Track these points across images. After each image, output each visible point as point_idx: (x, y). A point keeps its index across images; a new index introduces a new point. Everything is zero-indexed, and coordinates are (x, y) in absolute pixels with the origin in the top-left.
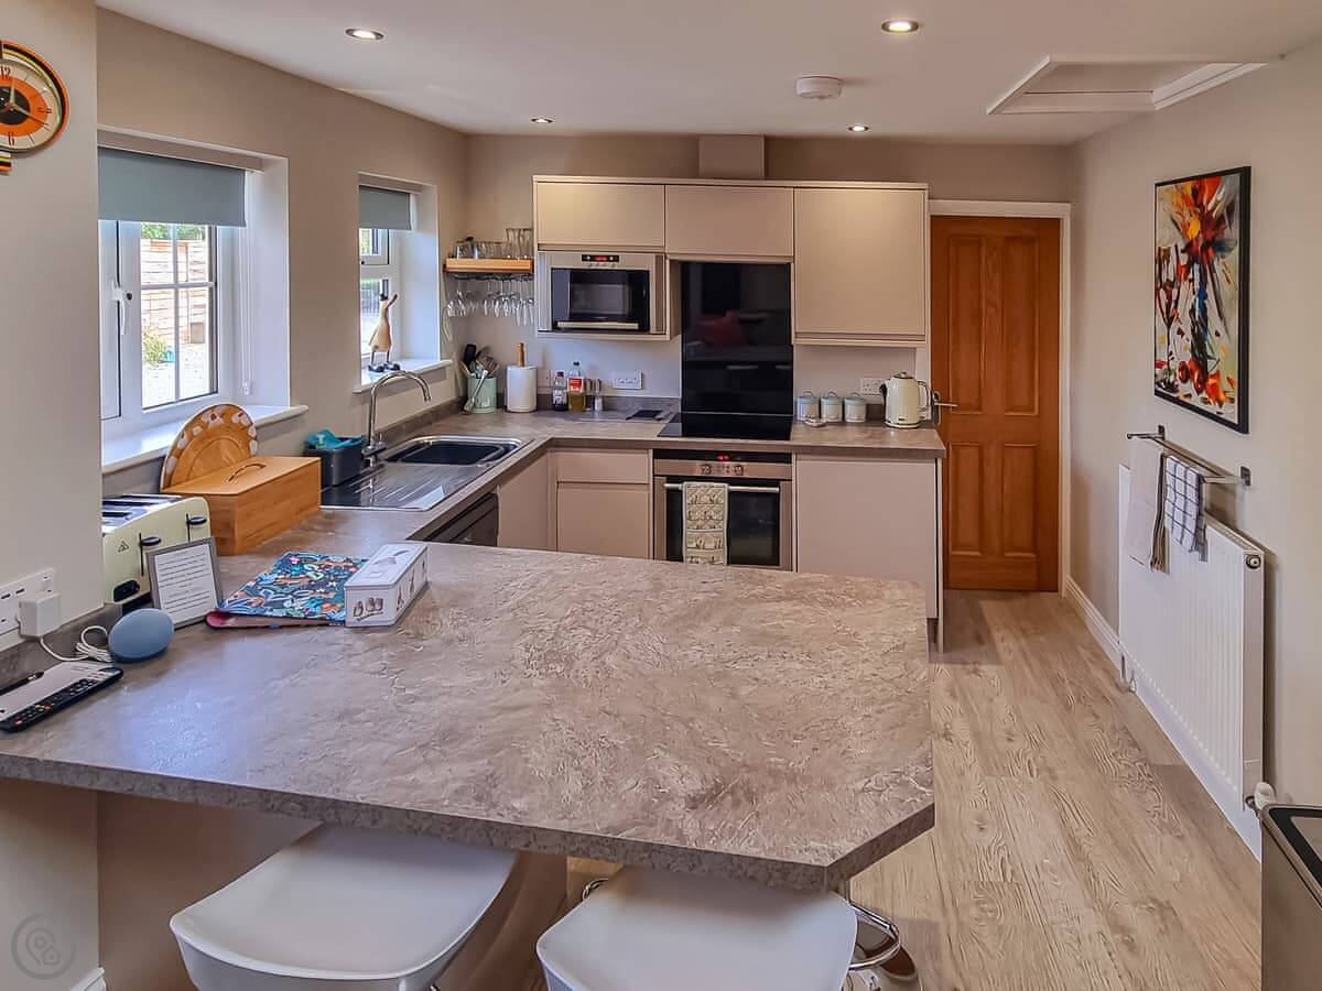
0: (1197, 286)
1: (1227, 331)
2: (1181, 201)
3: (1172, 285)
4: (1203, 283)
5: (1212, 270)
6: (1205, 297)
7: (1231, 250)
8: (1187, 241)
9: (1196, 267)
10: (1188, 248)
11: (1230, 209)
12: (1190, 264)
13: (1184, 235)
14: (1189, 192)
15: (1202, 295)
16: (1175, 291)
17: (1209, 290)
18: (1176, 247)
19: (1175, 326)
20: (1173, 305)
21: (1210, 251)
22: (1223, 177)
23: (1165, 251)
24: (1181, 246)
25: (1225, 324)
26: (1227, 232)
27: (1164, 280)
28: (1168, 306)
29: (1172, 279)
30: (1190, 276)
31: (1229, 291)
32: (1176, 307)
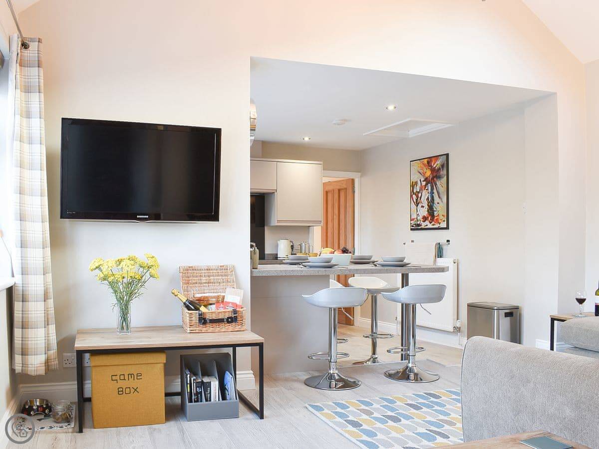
0: (430, 190)
1: (442, 202)
2: (422, 165)
3: (419, 193)
4: (432, 189)
5: (436, 184)
6: (433, 193)
7: (443, 178)
8: (425, 178)
9: (429, 185)
10: (426, 180)
11: (443, 166)
12: (426, 184)
13: (424, 176)
14: (426, 162)
15: (432, 193)
16: (420, 195)
17: (435, 191)
18: (420, 180)
19: (420, 205)
20: (419, 199)
21: (435, 179)
22: (439, 157)
23: (415, 182)
24: (422, 180)
25: (441, 200)
26: (442, 172)
27: (415, 191)
28: (417, 200)
29: (418, 191)
30: (427, 188)
31: (442, 190)
32: (420, 199)
